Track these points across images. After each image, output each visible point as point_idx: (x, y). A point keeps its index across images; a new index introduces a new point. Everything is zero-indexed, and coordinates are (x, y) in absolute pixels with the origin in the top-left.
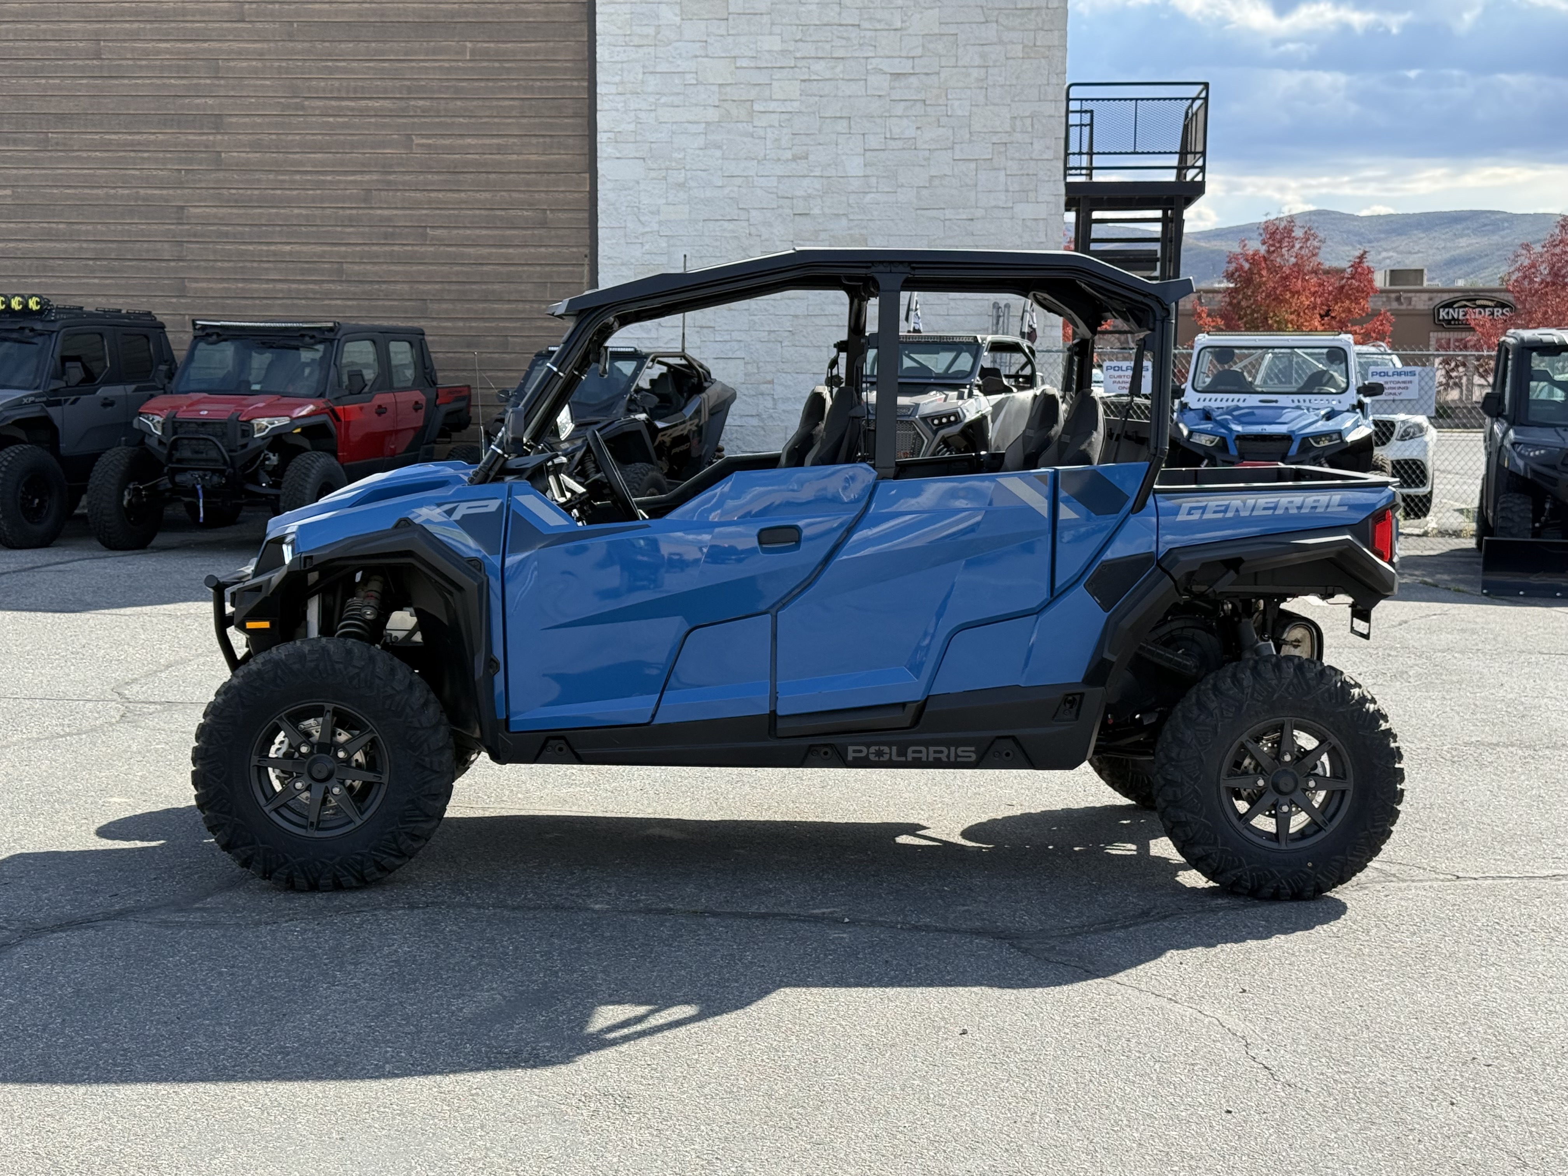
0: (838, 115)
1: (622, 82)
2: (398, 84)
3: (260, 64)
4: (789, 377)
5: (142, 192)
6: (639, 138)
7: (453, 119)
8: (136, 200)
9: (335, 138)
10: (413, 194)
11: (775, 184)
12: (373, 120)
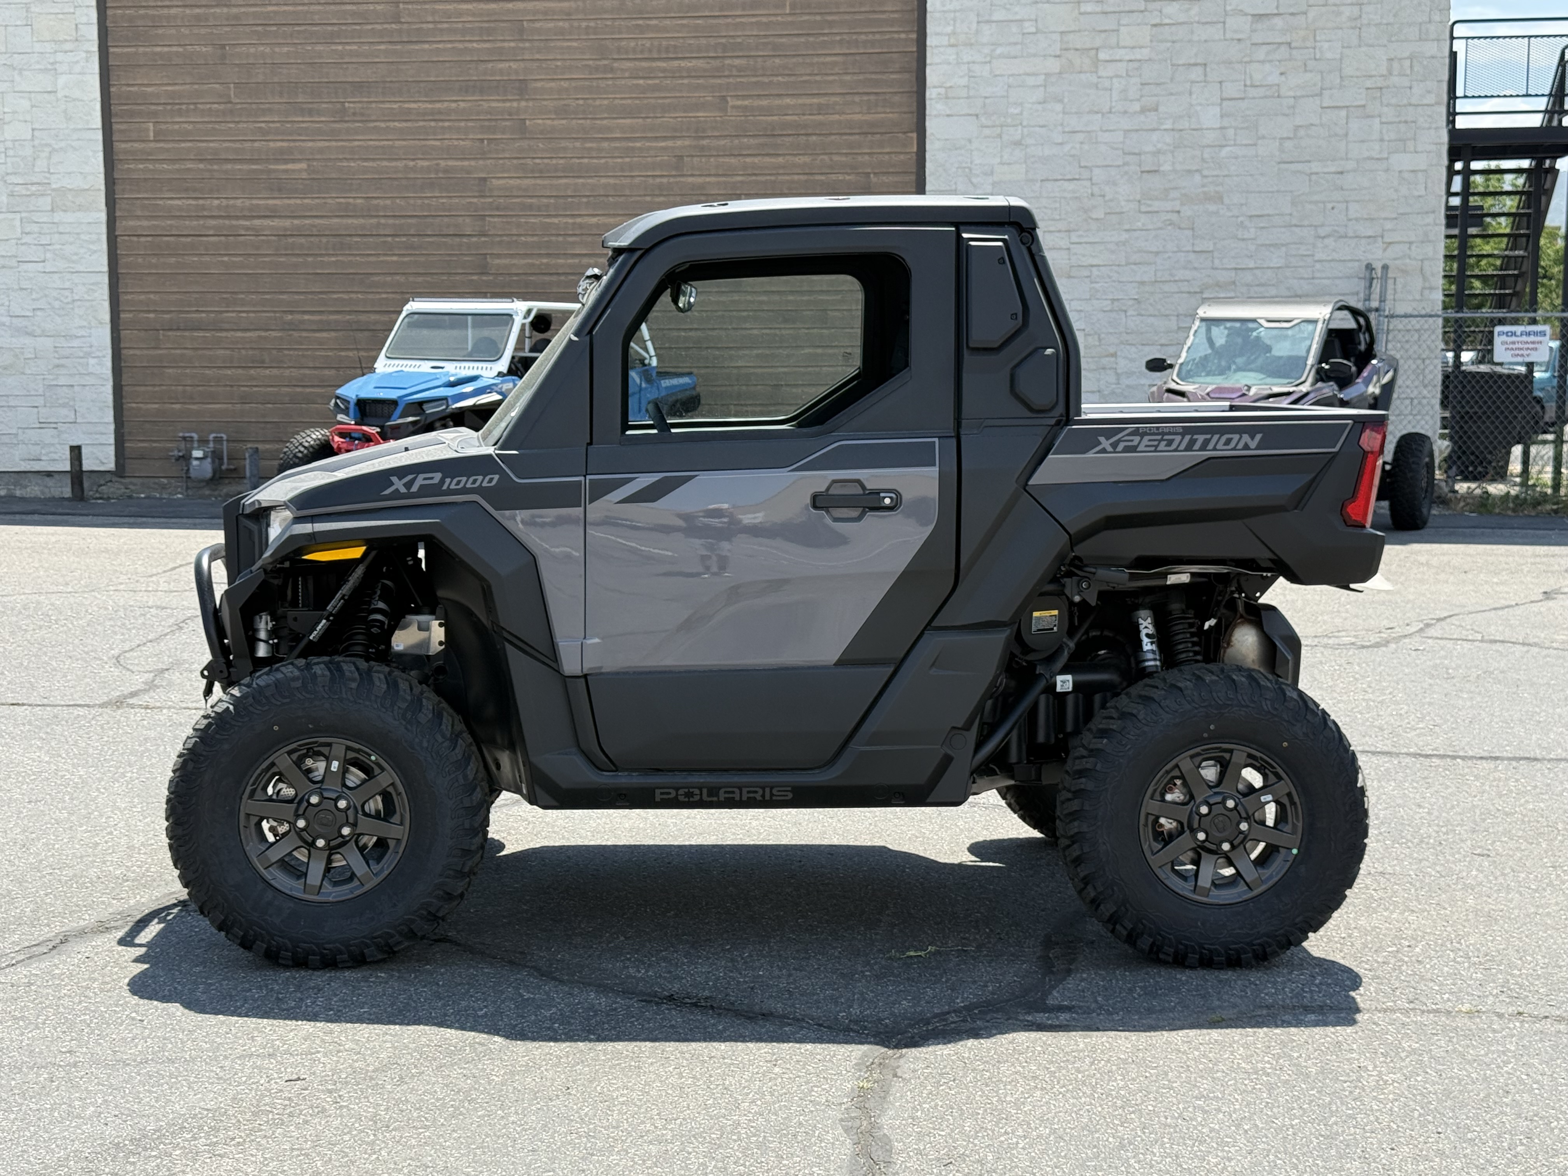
0: (1192, 61)
1: (954, 33)
2: (712, 41)
3: (566, 25)
4: (1133, 349)
5: (443, 163)
6: (972, 93)
7: (771, 78)
8: (437, 172)
9: (645, 102)
10: (727, 160)
11: (1121, 139)
12: (686, 81)
